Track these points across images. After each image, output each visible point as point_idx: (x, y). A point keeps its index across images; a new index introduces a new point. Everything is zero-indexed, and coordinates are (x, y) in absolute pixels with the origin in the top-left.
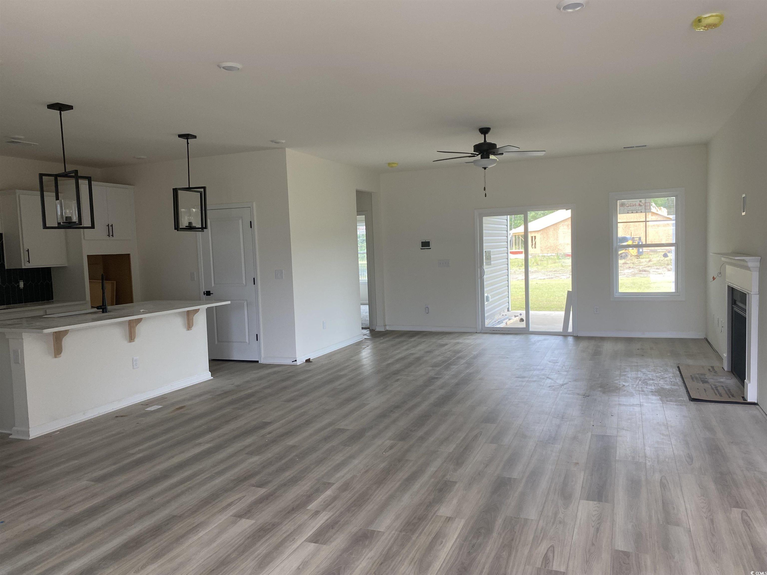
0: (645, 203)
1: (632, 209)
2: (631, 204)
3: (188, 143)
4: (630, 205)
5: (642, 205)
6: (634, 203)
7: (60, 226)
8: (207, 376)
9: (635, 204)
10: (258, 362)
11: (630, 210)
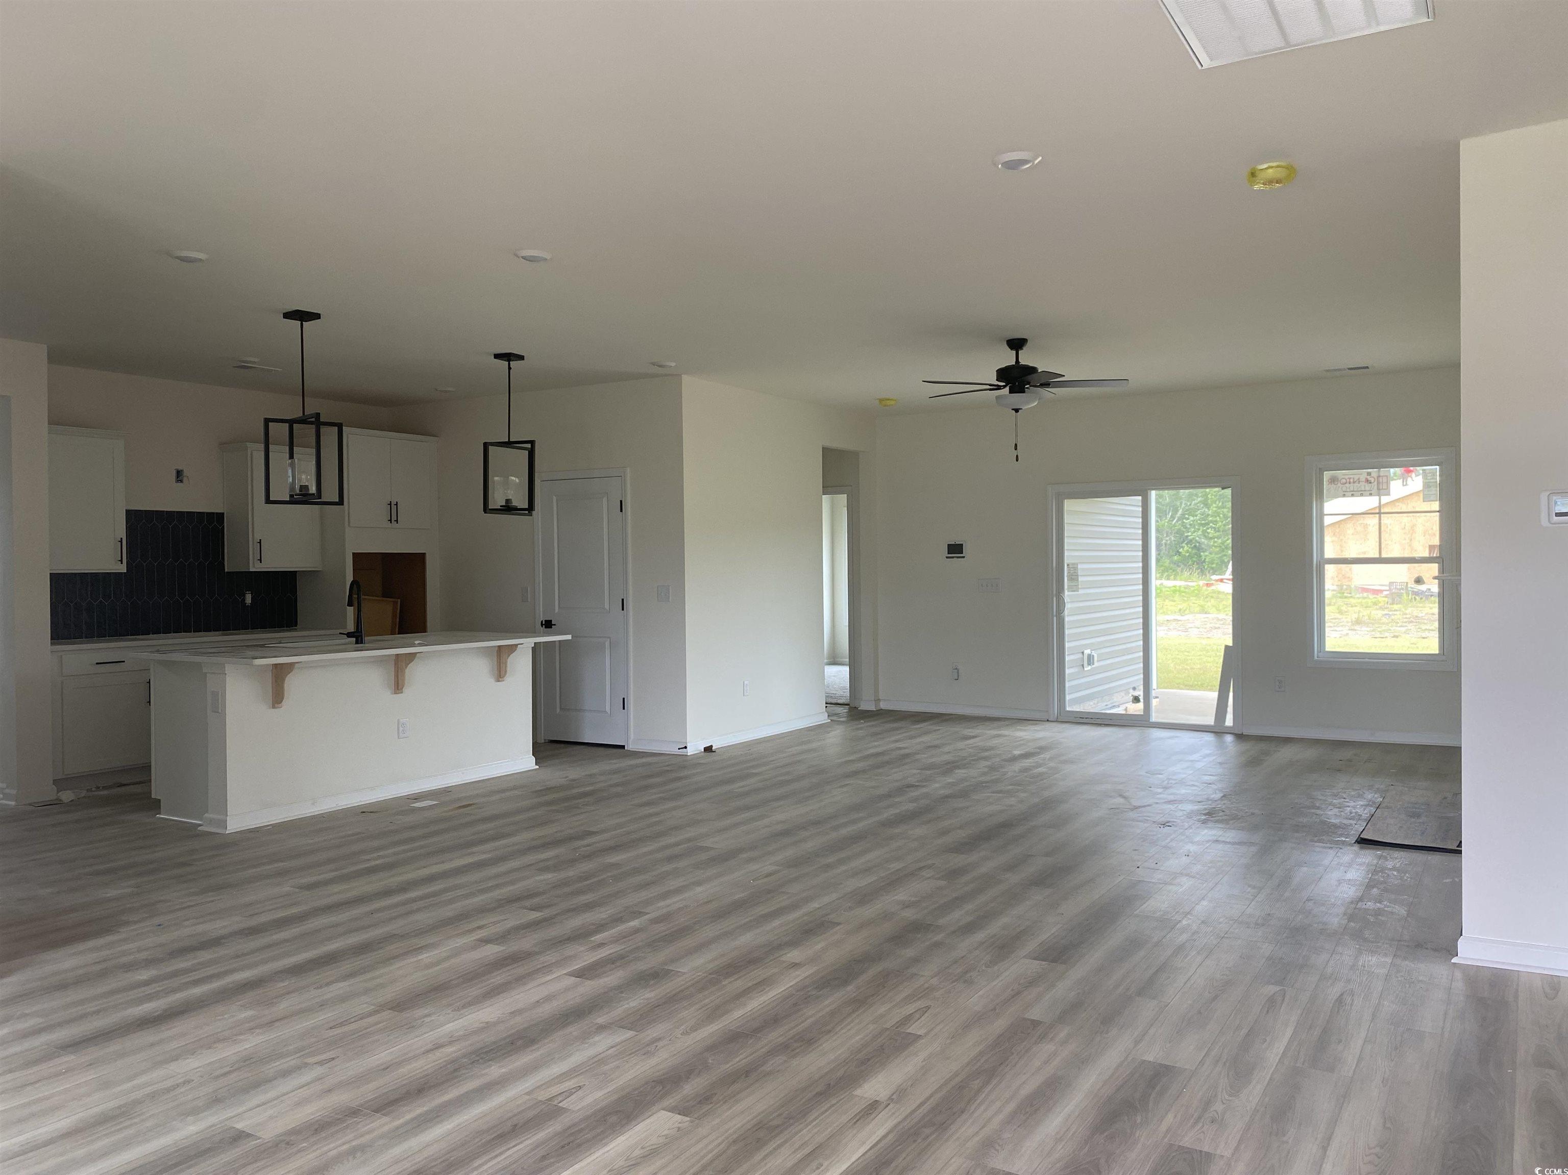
0: (1379, 477)
1: (1352, 489)
2: (1350, 478)
3: (510, 368)
4: (1348, 481)
5: (1372, 481)
6: (1356, 477)
7: (292, 501)
8: (528, 763)
9: (1359, 479)
10: (623, 747)
11: (1348, 490)
